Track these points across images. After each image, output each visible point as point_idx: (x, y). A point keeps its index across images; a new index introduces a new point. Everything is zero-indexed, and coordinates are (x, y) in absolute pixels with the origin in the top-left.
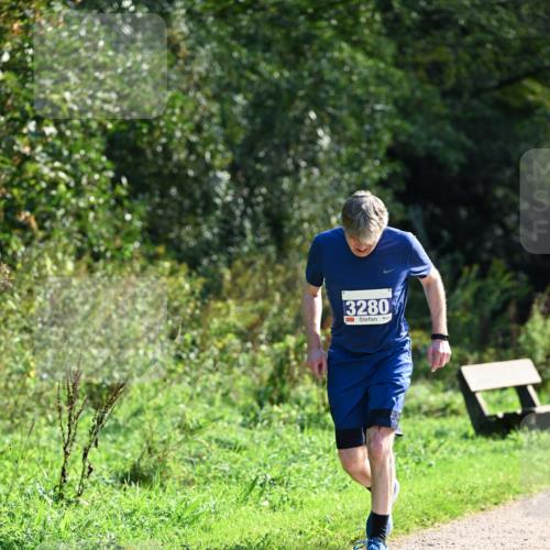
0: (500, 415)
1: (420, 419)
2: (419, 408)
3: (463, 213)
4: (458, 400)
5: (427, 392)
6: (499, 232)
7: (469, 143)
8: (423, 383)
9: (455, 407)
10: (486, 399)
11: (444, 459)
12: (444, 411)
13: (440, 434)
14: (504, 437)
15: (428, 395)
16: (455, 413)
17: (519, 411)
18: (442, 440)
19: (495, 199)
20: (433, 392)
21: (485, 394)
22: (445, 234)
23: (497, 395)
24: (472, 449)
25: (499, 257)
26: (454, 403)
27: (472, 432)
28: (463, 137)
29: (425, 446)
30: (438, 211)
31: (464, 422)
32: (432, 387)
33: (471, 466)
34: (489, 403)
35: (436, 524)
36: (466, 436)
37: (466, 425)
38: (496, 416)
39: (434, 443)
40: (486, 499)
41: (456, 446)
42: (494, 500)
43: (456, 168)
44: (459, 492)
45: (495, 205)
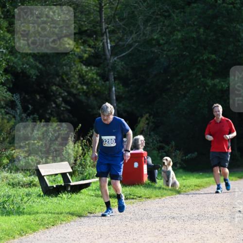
0: (55, 186)
1: (19, 188)
2: (19, 183)
3: (38, 97)
4: (36, 180)
5: (23, 176)
6: (54, 106)
7: (41, 66)
8: (20, 172)
9: (35, 182)
10: (48, 179)
11: (30, 206)
12: (30, 185)
13: (28, 195)
14: (56, 196)
15: (23, 178)
16: (35, 185)
17: (63, 185)
18: (29, 198)
19: (52, 91)
20: (25, 176)
21: (48, 177)
22: (30, 106)
23: (53, 177)
24: (43, 201)
25: (54, 117)
26: (35, 181)
27: (42, 194)
28: (38, 64)
29: (21, 200)
30: (27, 96)
31: (38, 190)
32: (24, 174)
33: (42, 209)
34: (50, 181)
35: (27, 235)
36: (39, 196)
37: (39, 191)
38: (53, 187)
39: (26, 199)
40: (49, 223)
41: (35, 200)
42: (52, 224)
43: (34, 77)
44: (37, 220)
45: (52, 94)
